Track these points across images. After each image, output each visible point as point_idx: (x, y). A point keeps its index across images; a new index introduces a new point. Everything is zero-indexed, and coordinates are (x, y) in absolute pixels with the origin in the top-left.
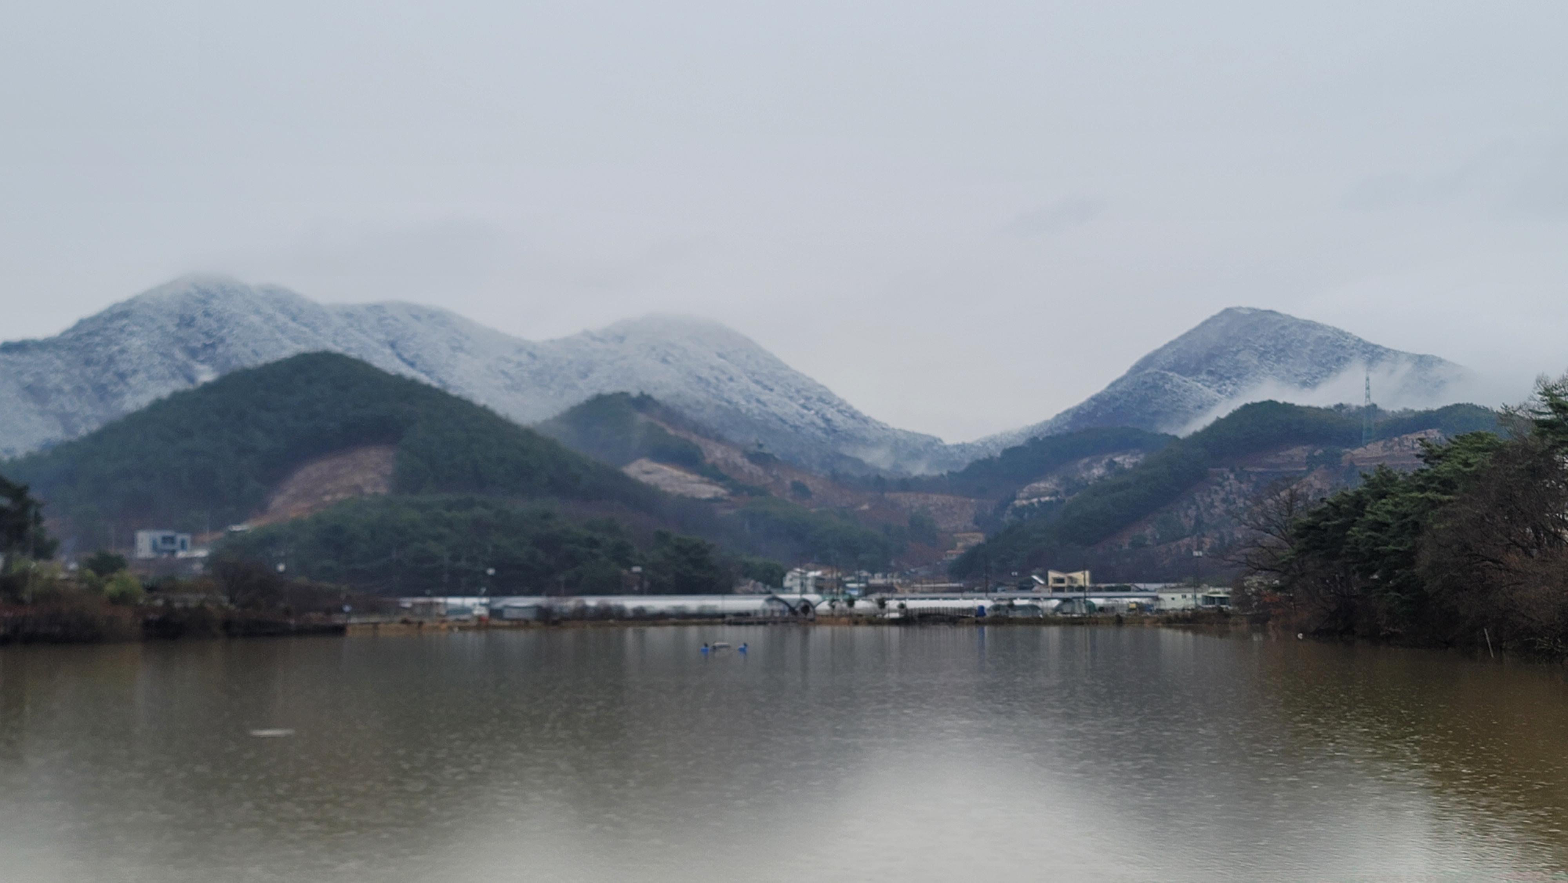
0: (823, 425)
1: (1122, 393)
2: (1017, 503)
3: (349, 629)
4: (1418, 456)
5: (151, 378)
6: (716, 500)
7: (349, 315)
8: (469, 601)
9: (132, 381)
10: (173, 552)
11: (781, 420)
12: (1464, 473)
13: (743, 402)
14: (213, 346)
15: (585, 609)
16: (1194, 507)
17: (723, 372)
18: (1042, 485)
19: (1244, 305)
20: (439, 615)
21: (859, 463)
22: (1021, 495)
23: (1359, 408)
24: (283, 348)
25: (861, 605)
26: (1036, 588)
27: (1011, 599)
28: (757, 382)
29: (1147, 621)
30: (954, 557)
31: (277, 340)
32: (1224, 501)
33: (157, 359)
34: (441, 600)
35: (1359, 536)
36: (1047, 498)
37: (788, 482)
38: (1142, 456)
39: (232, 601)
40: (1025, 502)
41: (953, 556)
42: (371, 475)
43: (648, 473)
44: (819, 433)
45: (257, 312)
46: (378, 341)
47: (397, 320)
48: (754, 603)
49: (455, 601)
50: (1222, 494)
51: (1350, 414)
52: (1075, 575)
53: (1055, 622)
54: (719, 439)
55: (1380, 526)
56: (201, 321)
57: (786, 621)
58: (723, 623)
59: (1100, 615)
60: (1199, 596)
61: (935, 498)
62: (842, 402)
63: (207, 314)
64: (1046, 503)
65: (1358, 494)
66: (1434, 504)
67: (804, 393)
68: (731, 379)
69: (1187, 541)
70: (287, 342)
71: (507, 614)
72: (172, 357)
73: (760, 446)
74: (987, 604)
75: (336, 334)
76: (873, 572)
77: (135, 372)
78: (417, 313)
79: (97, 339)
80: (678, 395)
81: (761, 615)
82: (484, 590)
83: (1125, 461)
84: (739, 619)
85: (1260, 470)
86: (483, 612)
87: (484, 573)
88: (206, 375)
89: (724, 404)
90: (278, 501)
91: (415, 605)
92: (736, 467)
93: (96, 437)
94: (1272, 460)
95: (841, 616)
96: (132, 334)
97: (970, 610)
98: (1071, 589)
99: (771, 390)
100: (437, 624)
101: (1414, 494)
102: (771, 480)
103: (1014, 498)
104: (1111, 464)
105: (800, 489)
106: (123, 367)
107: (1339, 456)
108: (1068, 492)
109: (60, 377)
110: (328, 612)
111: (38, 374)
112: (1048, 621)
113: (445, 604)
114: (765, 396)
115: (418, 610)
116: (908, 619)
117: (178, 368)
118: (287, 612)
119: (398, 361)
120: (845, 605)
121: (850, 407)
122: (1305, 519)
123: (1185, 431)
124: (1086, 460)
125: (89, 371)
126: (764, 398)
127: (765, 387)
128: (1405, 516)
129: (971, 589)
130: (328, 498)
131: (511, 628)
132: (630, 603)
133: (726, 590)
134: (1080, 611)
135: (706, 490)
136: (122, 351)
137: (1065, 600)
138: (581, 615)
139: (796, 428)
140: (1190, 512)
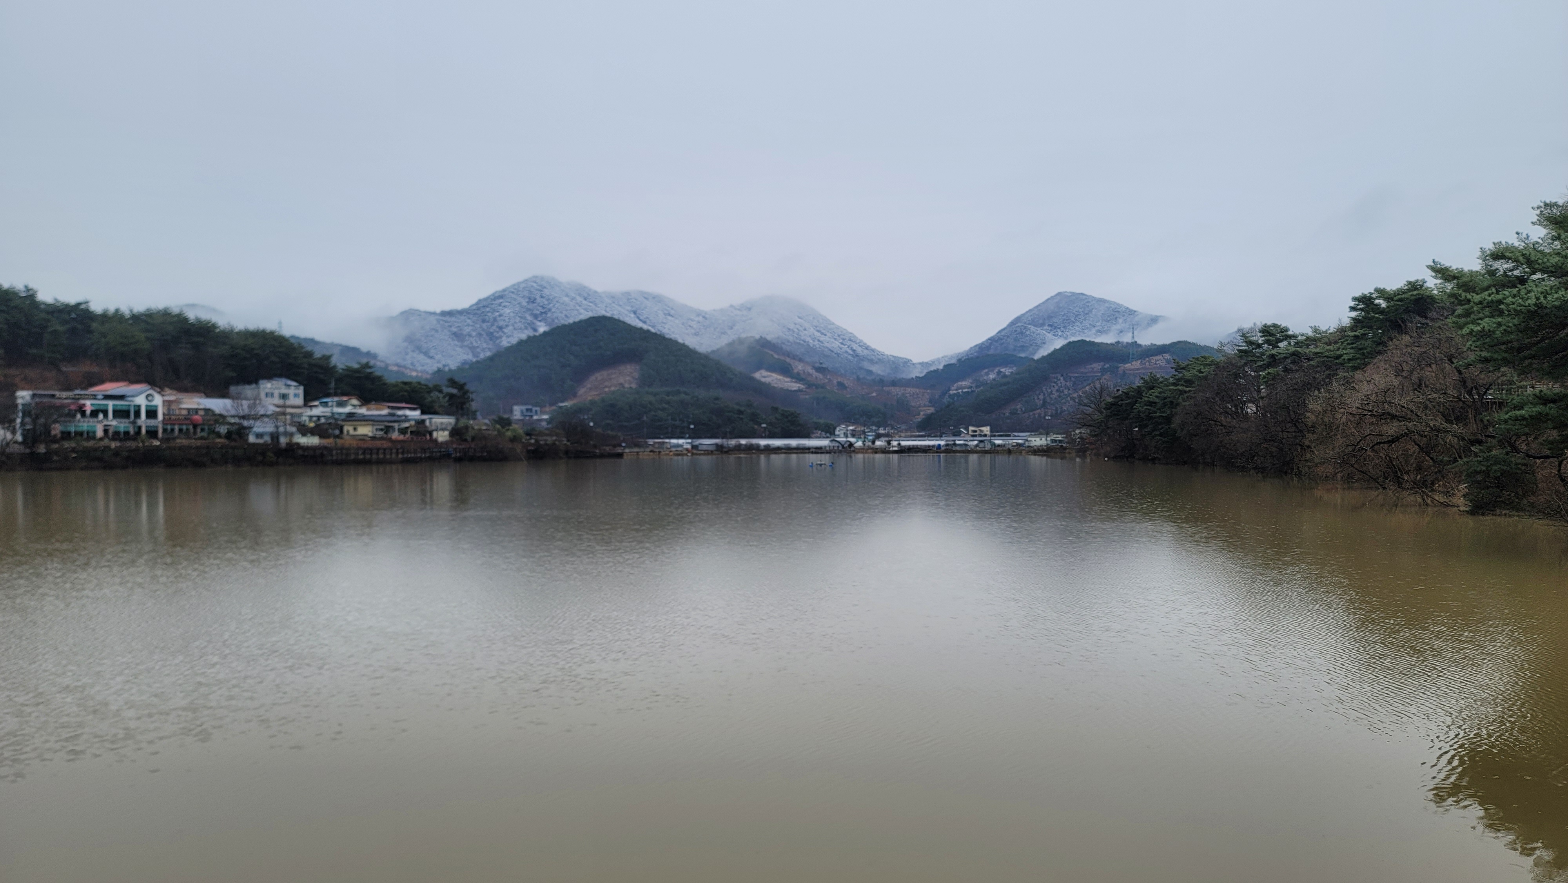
0: (851, 353)
1: (1004, 336)
2: (951, 392)
3: (625, 454)
4: (1172, 368)
5: (515, 329)
6: (800, 391)
7: (613, 297)
8: (681, 441)
9: (505, 330)
10: (531, 416)
11: (830, 350)
12: (1200, 377)
13: (811, 341)
14: (545, 313)
15: (740, 445)
16: (1042, 394)
17: (801, 326)
18: (963, 383)
19: (1068, 291)
20: (667, 448)
21: (870, 372)
22: (953, 388)
23: (1127, 343)
24: (580, 314)
25: (878, 443)
26: (962, 435)
27: (954, 441)
28: (818, 331)
29: (1024, 452)
30: (919, 420)
31: (577, 310)
32: (1057, 391)
33: (518, 319)
34: (667, 441)
35: (1140, 408)
36: (966, 390)
37: (835, 382)
38: (1015, 368)
39: (568, 441)
40: (955, 392)
41: (919, 418)
42: (628, 378)
43: (765, 377)
44: (850, 357)
45: (567, 296)
46: (627, 310)
47: (636, 300)
48: (824, 443)
49: (674, 441)
50: (1057, 388)
51: (1123, 346)
52: (983, 429)
53: (977, 452)
54: (800, 360)
55: (1151, 404)
56: (539, 300)
57: (840, 452)
58: (809, 453)
59: (999, 448)
60: (1049, 439)
61: (909, 390)
62: (861, 341)
63: (542, 297)
64: (966, 392)
65: (1138, 387)
66: (1182, 392)
67: (842, 337)
68: (805, 330)
69: (1038, 411)
70: (582, 311)
71: (700, 448)
72: (525, 318)
73: (821, 363)
74: (942, 443)
75: (606, 307)
76: (879, 427)
77: (507, 326)
78: (646, 296)
79: (488, 309)
80: (778, 338)
81: (828, 449)
82: (687, 436)
83: (1007, 371)
84: (817, 450)
85: (1076, 375)
86: (689, 446)
87: (689, 427)
88: (542, 328)
89: (802, 342)
90: (581, 391)
91: (655, 443)
92: (810, 375)
93: (491, 359)
94: (1083, 370)
95: (868, 449)
96: (505, 307)
97: (933, 446)
98: (980, 436)
99: (825, 335)
100: (667, 452)
101: (1172, 387)
102: (827, 381)
103: (949, 390)
104: (999, 372)
105: (841, 385)
106: (501, 323)
107: (1117, 368)
108: (977, 387)
109: (470, 328)
110: (615, 446)
111: (459, 327)
112: (972, 451)
113: (670, 443)
114: (822, 338)
115: (657, 446)
116: (902, 450)
117: (528, 324)
118: (595, 446)
119: (637, 321)
120: (870, 444)
121: (865, 344)
122: (1110, 400)
123: (1037, 357)
124: (986, 370)
125: (484, 325)
126: (821, 339)
127: (822, 334)
128: (1165, 398)
129: (929, 436)
130: (606, 390)
131: (704, 454)
132: (763, 442)
133: (807, 436)
134: (988, 447)
135: (795, 386)
136: (500, 315)
137: (981, 441)
138: (738, 448)
139: (838, 354)
140: (1040, 397)
